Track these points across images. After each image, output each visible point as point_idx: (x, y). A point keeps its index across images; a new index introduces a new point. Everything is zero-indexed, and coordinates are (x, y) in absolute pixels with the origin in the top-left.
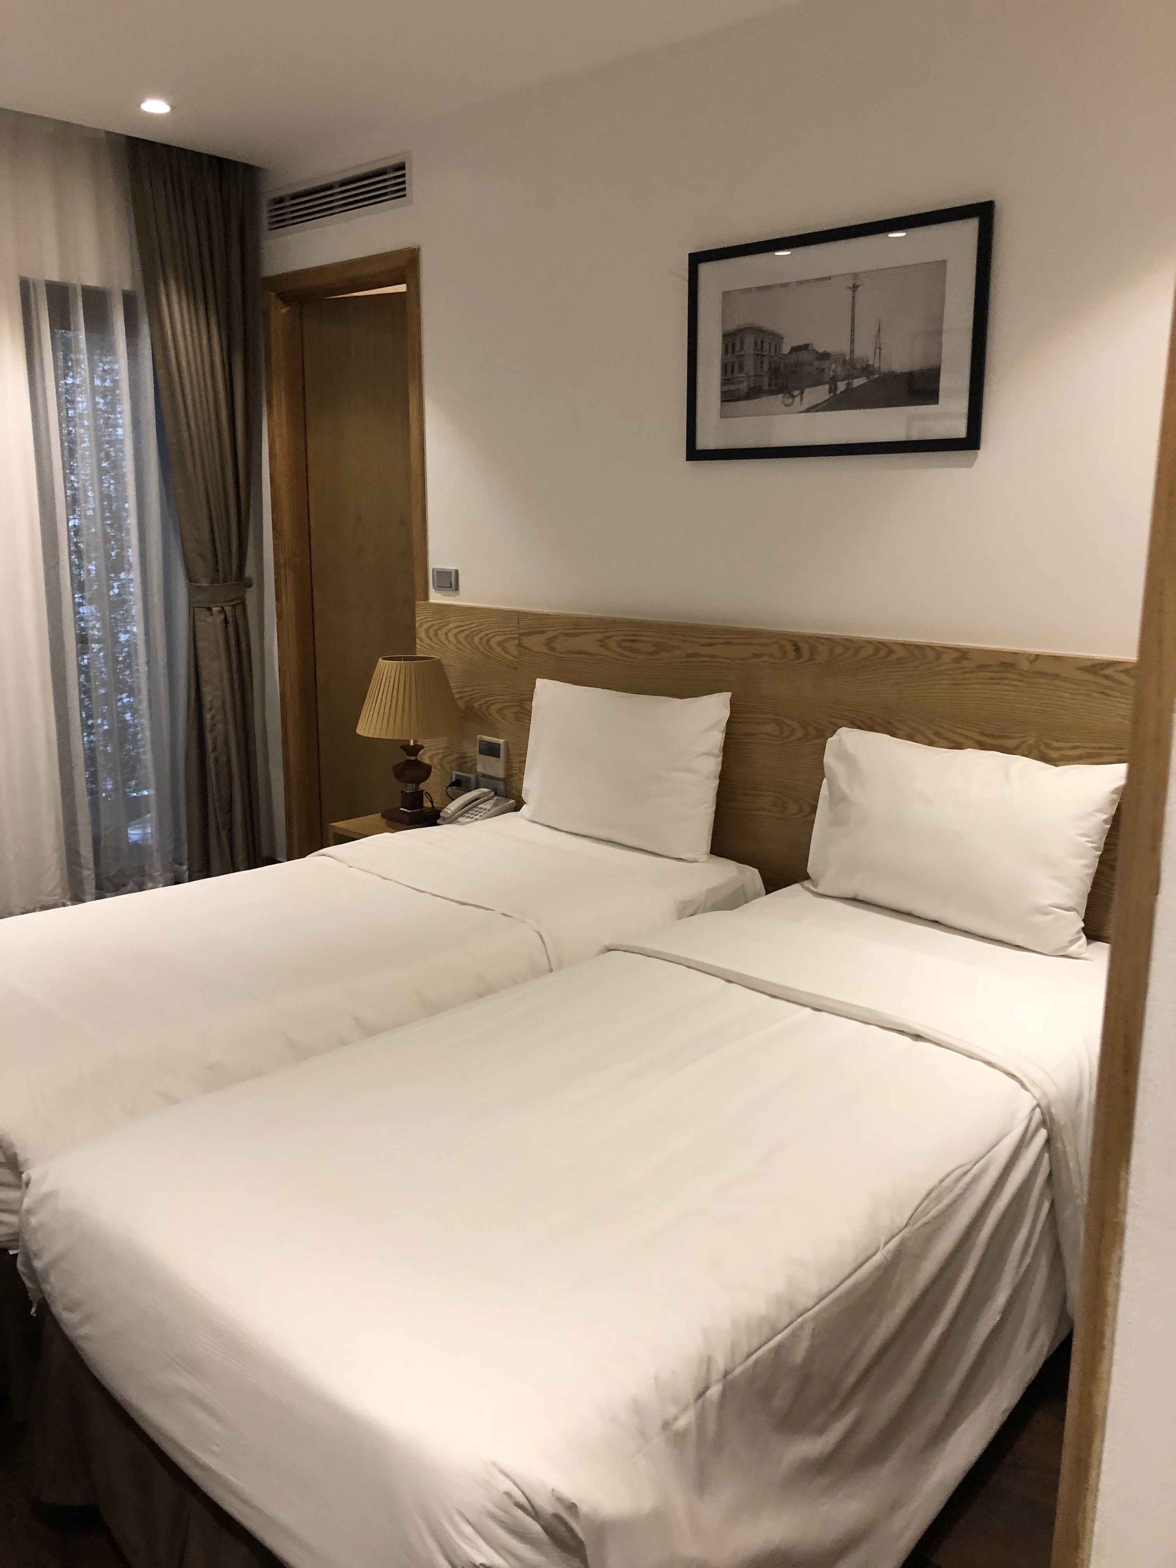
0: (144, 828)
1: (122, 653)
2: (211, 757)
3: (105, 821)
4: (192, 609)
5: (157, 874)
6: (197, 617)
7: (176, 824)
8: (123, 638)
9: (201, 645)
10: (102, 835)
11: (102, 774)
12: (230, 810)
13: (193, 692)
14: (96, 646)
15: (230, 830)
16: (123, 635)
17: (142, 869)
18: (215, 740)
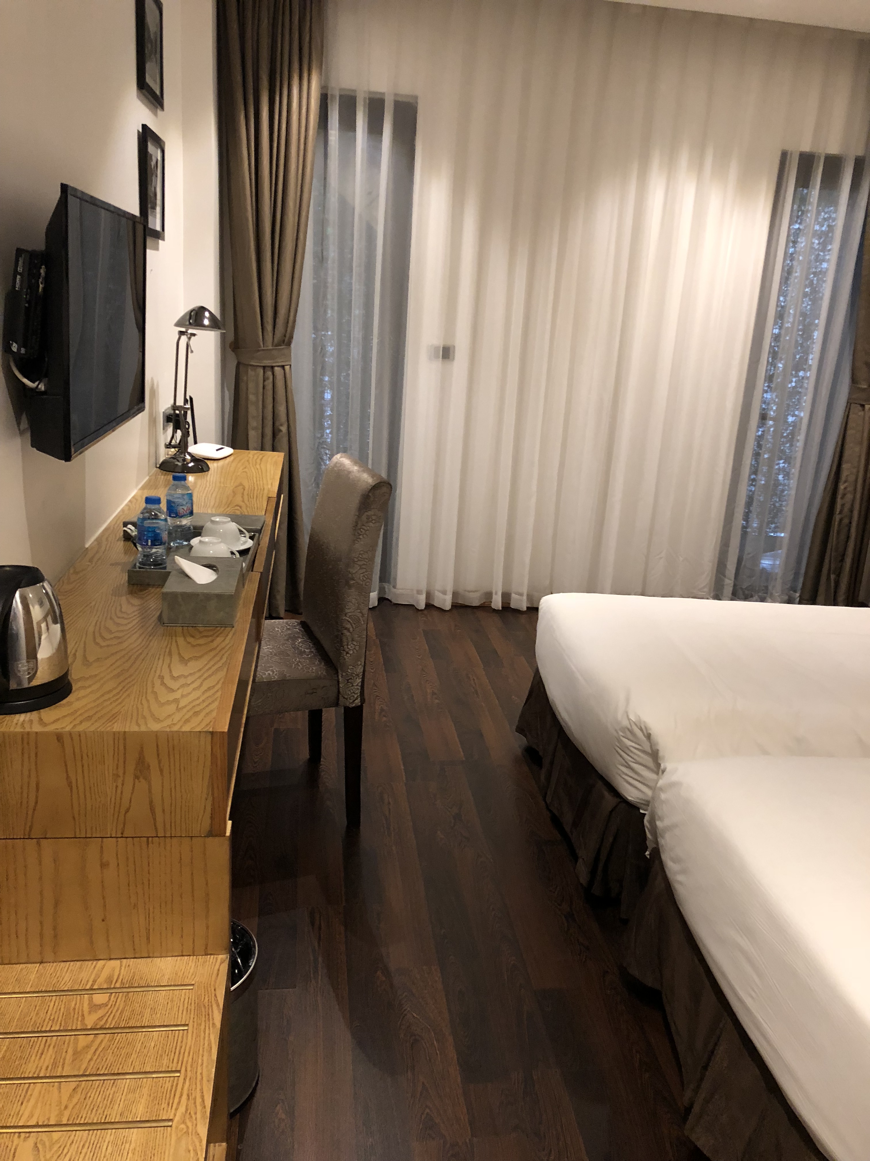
0: (775, 560)
1: (786, 430)
2: (837, 517)
3: (748, 549)
4: (849, 404)
5: (777, 594)
6: (851, 411)
7: (799, 562)
8: (791, 419)
9: (849, 432)
10: (744, 557)
11: (753, 516)
12: (842, 560)
13: (834, 468)
14: (771, 423)
15: (839, 575)
16: (791, 418)
17: (767, 587)
18: (843, 505)
